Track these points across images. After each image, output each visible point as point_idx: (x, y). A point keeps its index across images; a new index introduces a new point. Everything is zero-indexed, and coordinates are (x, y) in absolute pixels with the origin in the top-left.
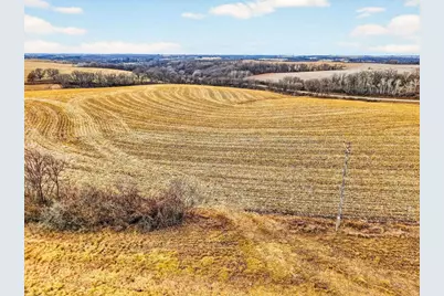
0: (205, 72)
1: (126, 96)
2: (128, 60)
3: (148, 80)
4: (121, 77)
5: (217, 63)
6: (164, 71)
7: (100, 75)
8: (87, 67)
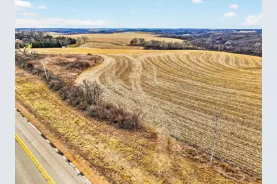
0: (236, 42)
1: (168, 57)
2: (186, 32)
3: (191, 47)
4: (176, 44)
5: (247, 36)
6: (203, 41)
7: (164, 42)
8: (161, 37)
